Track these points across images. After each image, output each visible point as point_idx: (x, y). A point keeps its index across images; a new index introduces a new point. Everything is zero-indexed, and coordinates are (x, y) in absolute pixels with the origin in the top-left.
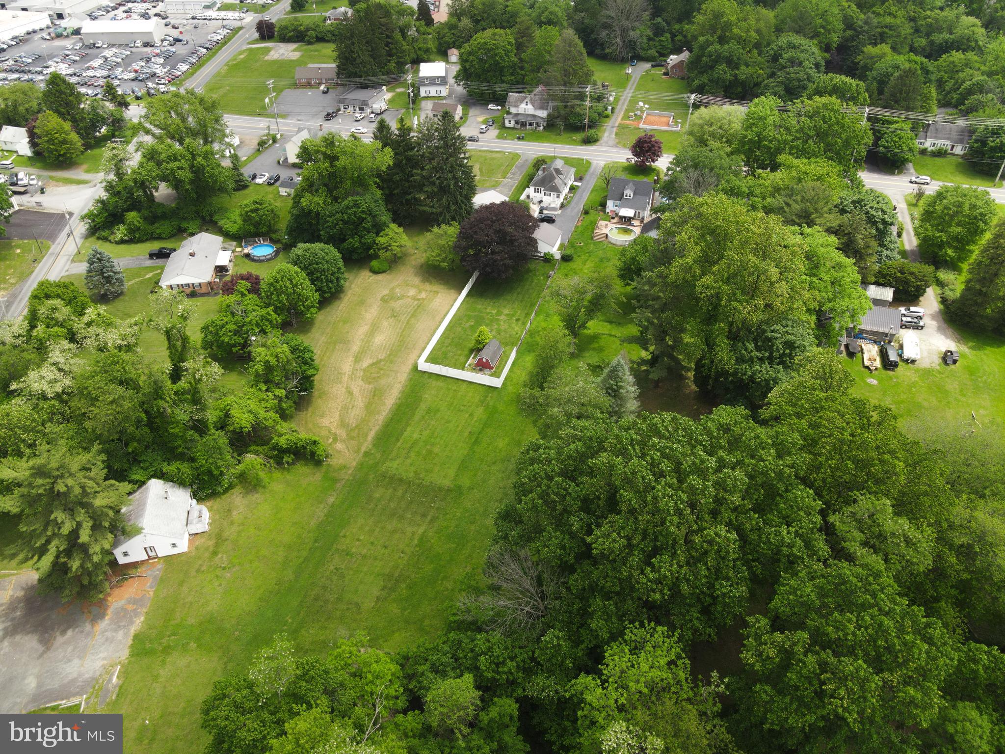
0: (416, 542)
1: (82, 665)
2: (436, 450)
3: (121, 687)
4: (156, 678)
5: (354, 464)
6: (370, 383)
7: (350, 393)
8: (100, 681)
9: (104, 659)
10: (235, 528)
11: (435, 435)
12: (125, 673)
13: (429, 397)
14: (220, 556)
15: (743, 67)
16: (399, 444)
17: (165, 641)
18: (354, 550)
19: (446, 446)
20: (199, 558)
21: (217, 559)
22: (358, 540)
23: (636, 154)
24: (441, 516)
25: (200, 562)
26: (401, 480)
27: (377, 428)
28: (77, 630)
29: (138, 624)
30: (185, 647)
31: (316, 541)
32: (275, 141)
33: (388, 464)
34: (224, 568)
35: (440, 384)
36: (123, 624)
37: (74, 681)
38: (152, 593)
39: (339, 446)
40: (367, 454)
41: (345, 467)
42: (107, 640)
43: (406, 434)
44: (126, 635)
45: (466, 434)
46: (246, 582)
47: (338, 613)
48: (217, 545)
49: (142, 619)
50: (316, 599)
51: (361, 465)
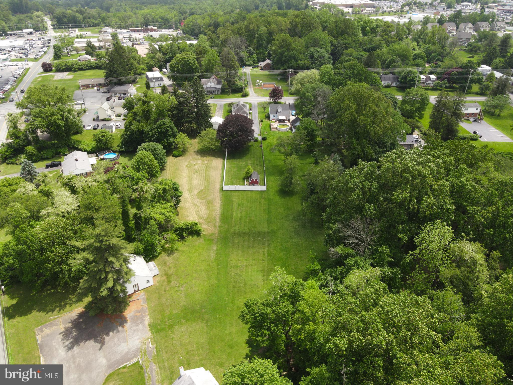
0: (266, 255)
1: (128, 345)
2: (253, 219)
3: (156, 348)
4: (173, 339)
5: (217, 232)
6: (203, 199)
7: (196, 205)
8: (143, 349)
9: (138, 339)
10: (172, 269)
11: (248, 213)
12: (154, 341)
13: (236, 199)
14: (173, 282)
15: (300, 61)
16: (233, 220)
17: (167, 323)
18: (239, 264)
19: (256, 216)
20: (162, 285)
21: (172, 284)
22: (239, 260)
23: (271, 97)
24: (271, 243)
25: (164, 287)
26: (244, 233)
27: (219, 216)
28: (115, 331)
29: (147, 320)
30: (180, 323)
31: (218, 265)
32: (85, 112)
33: (233, 228)
34: (178, 287)
35: (237, 193)
36: (139, 322)
37: (127, 353)
38: (146, 306)
39: (204, 226)
40: (220, 227)
41: (213, 234)
42: (134, 330)
43: (234, 215)
44: (144, 326)
45: (262, 210)
46: (194, 289)
47: (248, 290)
48: (168, 278)
49: (148, 317)
50: (234, 287)
51: (220, 232)
